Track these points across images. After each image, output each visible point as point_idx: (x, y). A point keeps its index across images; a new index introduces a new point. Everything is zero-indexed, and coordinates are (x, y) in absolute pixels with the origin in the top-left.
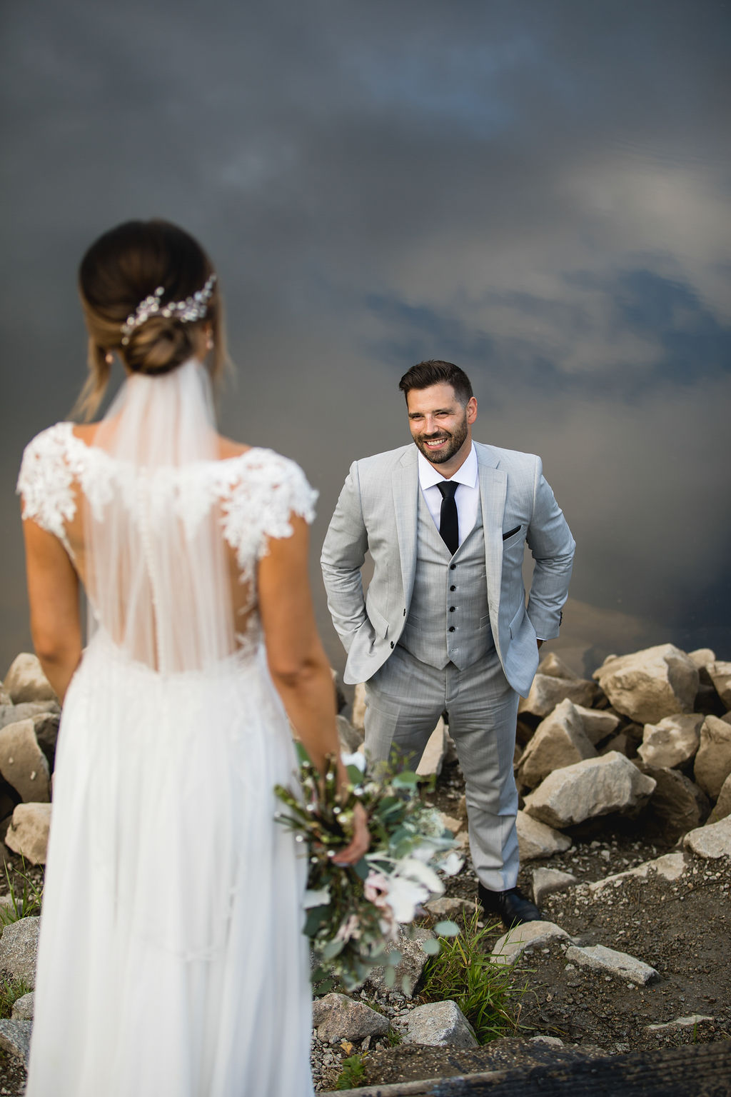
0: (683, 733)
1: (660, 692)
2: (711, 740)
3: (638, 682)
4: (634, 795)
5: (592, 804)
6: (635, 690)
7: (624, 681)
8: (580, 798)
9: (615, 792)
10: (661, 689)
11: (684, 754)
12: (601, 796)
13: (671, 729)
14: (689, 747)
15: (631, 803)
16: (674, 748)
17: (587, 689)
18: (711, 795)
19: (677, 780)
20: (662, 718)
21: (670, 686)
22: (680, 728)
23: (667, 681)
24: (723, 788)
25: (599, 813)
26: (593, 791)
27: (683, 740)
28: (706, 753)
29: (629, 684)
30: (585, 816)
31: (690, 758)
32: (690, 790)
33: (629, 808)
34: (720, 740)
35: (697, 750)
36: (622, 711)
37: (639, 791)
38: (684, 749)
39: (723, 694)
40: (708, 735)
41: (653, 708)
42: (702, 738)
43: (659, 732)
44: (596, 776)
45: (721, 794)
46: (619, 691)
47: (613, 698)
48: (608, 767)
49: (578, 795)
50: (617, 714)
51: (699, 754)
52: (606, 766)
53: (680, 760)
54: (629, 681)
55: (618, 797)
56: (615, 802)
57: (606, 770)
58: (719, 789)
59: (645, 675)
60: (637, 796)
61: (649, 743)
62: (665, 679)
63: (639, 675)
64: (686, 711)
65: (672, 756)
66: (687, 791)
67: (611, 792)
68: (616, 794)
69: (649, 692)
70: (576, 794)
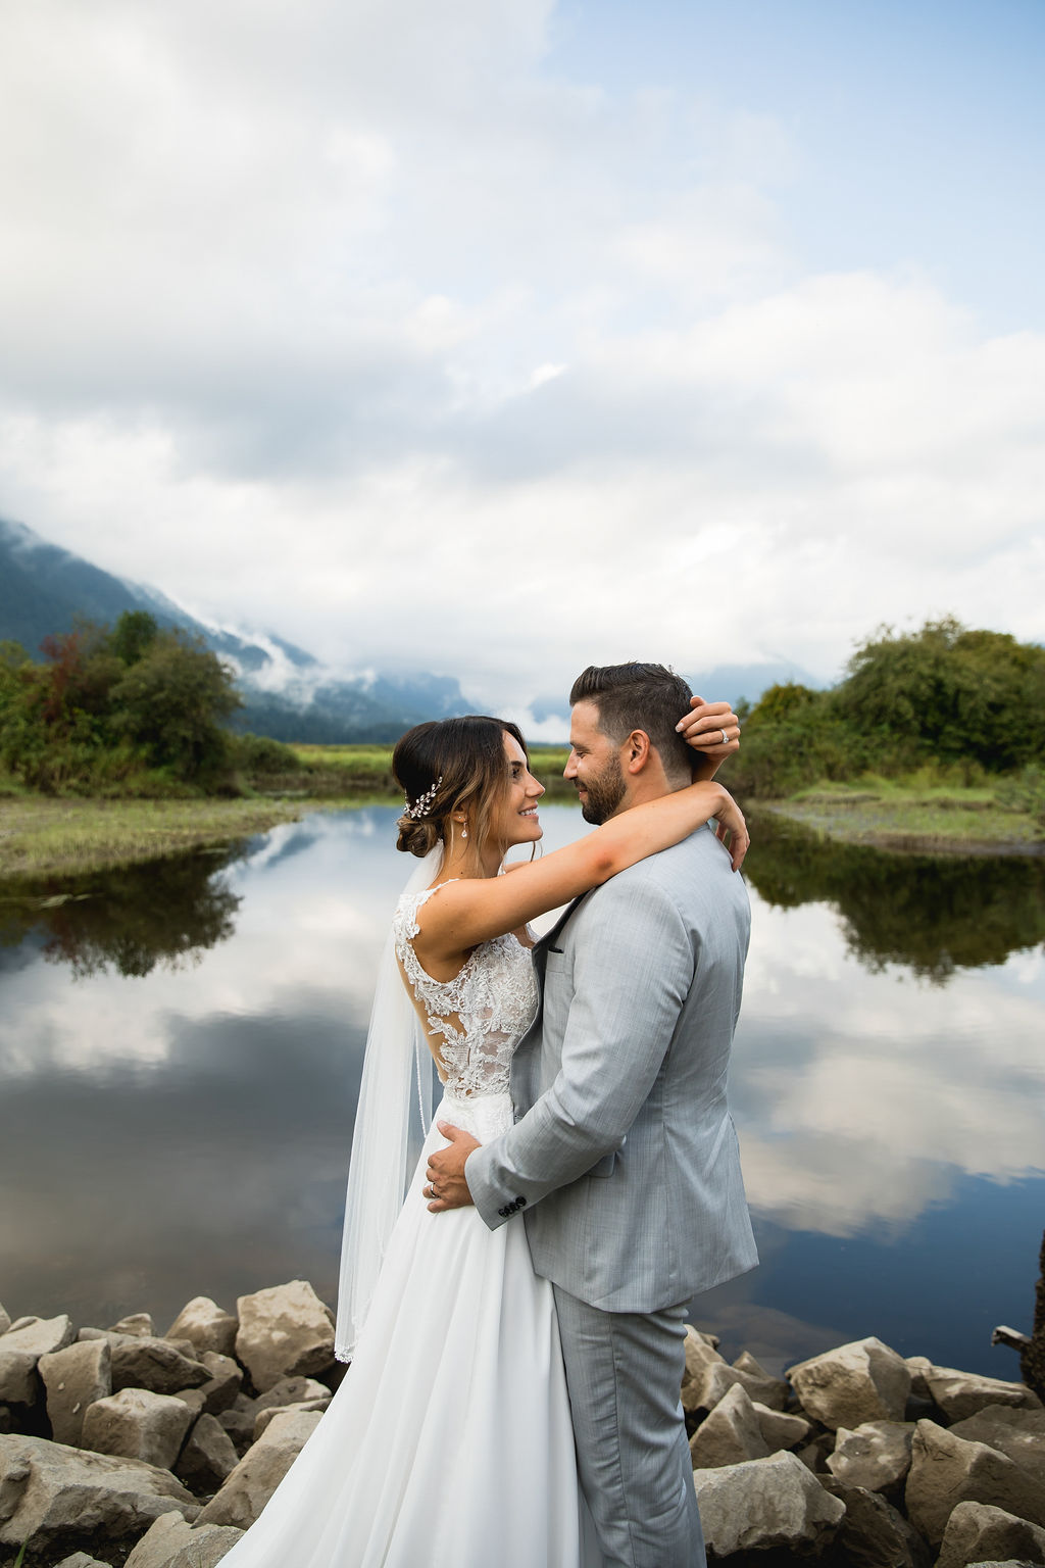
0: (889, 1444)
1: (860, 1389)
2: (927, 1455)
3: (832, 1377)
4: (812, 1523)
5: (745, 1526)
6: (829, 1387)
7: (815, 1375)
8: (726, 1514)
9: (780, 1512)
10: (860, 1386)
11: (890, 1472)
12: (760, 1516)
13: (872, 1436)
14: (897, 1462)
15: (805, 1534)
16: (876, 1462)
17: (777, 1389)
18: (932, 1542)
19: (878, 1508)
20: (861, 1423)
21: (872, 1381)
22: (885, 1436)
23: (868, 1375)
24: (946, 1529)
25: (757, 1544)
26: (746, 1505)
27: (890, 1453)
28: (920, 1473)
29: (823, 1378)
30: (733, 1546)
31: (898, 1480)
32: (900, 1529)
33: (803, 1542)
34: (940, 1456)
35: (908, 1469)
36: (814, 1415)
37: (818, 1517)
38: (890, 1465)
39: (943, 1403)
40: (922, 1447)
41: (852, 1410)
42: (914, 1452)
43: (856, 1439)
44: (752, 1481)
45: (944, 1538)
46: (810, 1389)
47: (804, 1398)
48: (771, 1470)
49: (724, 1510)
50: (809, 1419)
51: (911, 1475)
52: (768, 1468)
53: (884, 1483)
54: (822, 1374)
55: (786, 1521)
56: (781, 1529)
57: (768, 1475)
58: (941, 1532)
59: (841, 1367)
60: (816, 1524)
61: (842, 1453)
62: (866, 1373)
63: (834, 1367)
64: (893, 1417)
65: (875, 1475)
66: (893, 1527)
67: (774, 1511)
68: (781, 1516)
69: (846, 1389)
70: (719, 1507)
